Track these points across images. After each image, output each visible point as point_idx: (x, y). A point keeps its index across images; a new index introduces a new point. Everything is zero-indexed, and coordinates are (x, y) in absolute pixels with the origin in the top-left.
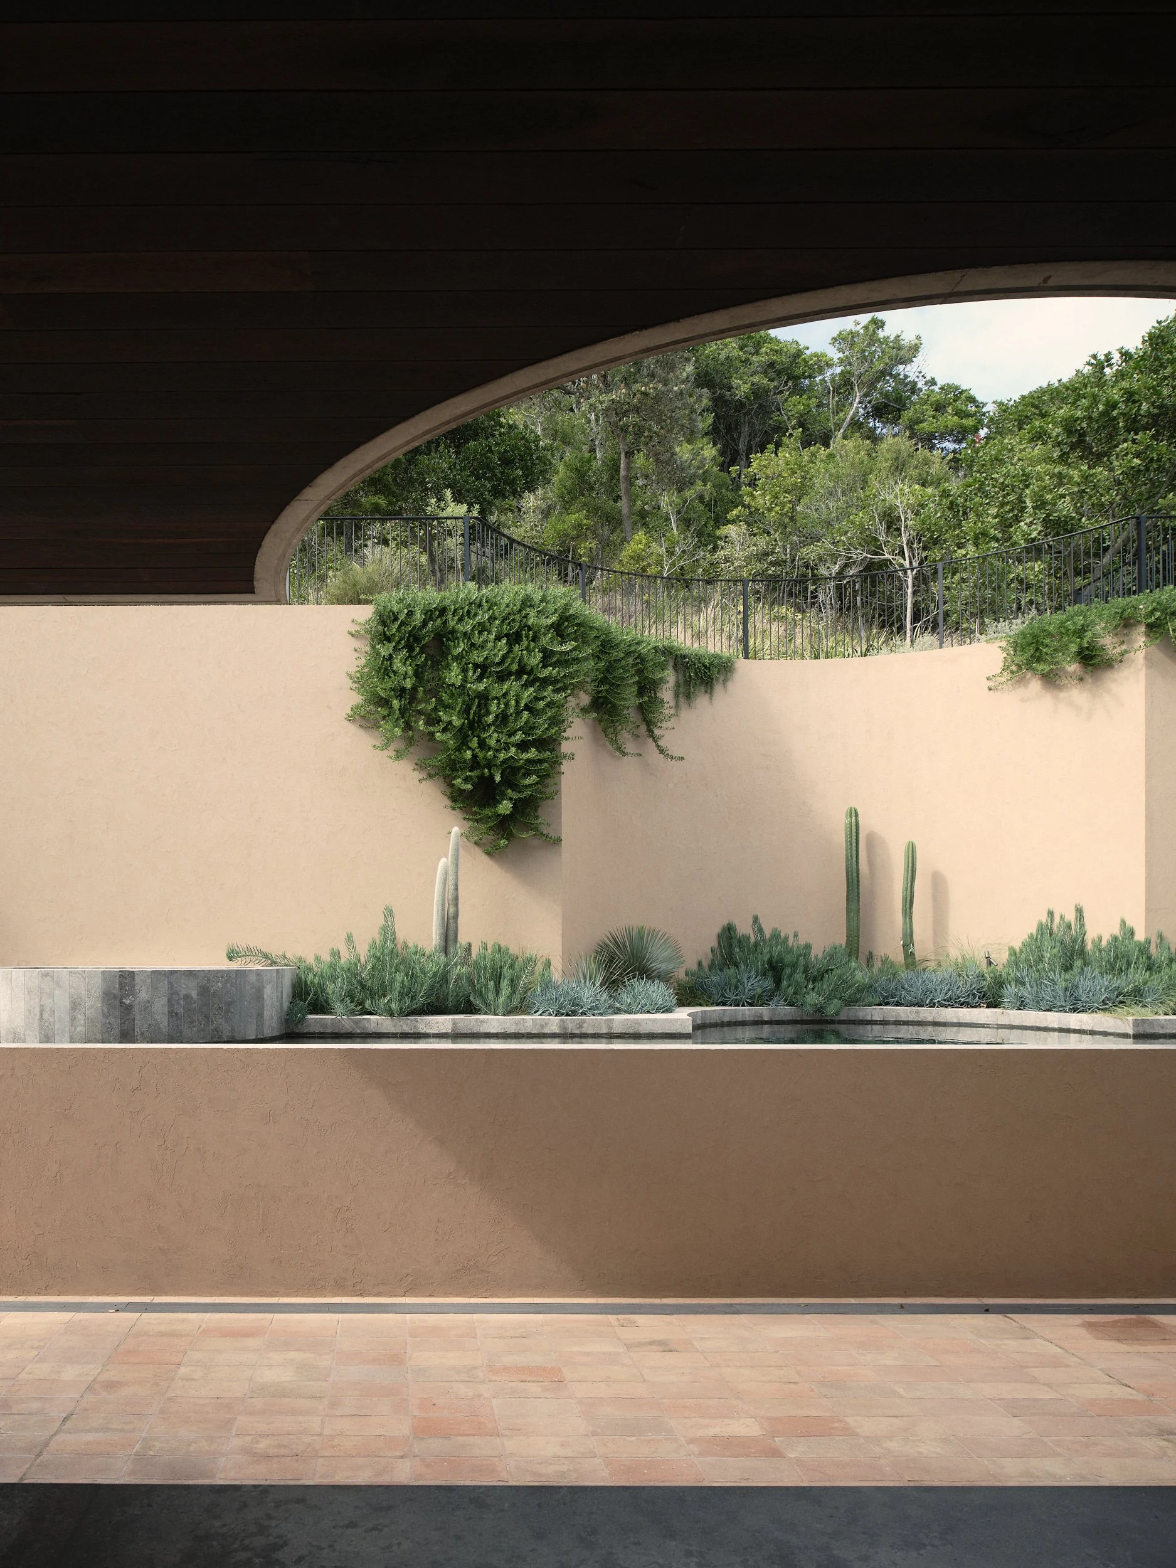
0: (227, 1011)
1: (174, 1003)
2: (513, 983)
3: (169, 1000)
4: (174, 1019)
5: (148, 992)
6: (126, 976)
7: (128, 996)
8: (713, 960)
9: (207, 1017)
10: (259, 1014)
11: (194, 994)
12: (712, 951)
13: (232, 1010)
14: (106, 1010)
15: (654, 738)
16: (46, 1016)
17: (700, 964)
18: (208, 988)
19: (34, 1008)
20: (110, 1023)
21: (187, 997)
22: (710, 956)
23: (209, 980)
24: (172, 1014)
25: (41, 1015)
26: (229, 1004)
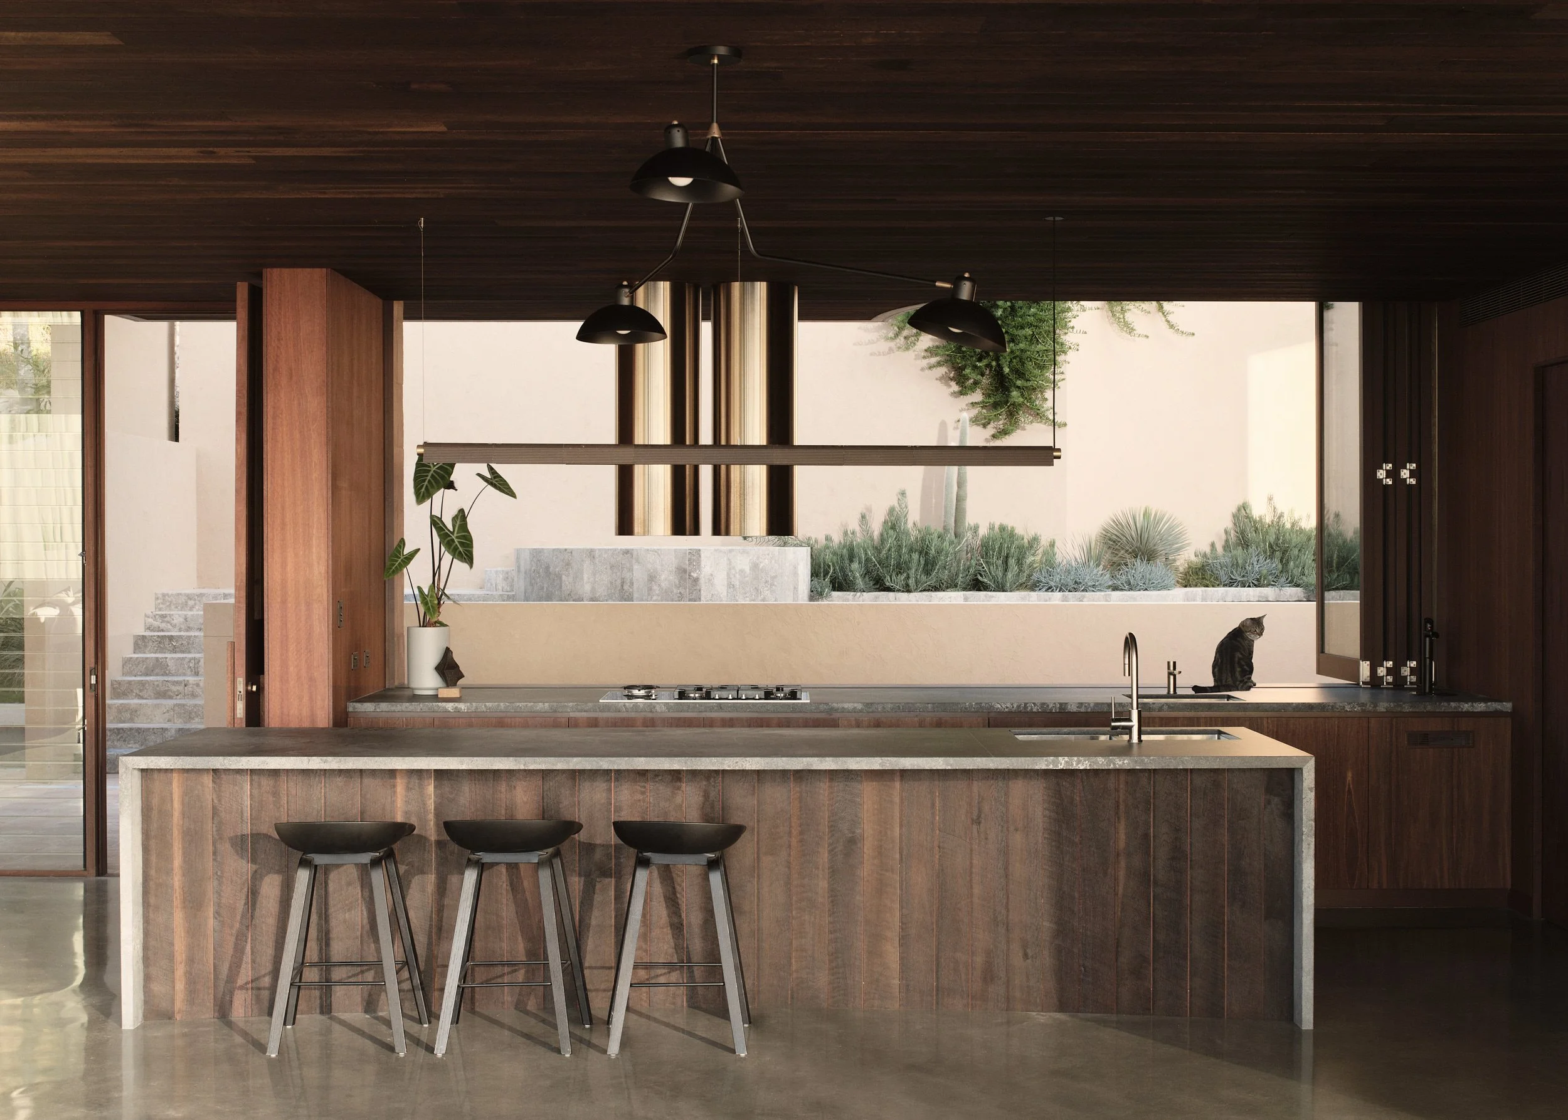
0: (772, 585)
1: (732, 576)
2: (1019, 562)
3: (728, 574)
4: (732, 590)
5: (711, 567)
6: (694, 553)
7: (695, 570)
8: (1227, 541)
9: (757, 589)
10: (795, 588)
11: (747, 570)
12: (1226, 532)
13: (776, 583)
14: (677, 582)
15: (1163, 313)
16: (626, 587)
17: (1213, 545)
18: (758, 564)
19: (616, 581)
20: (680, 593)
21: (742, 571)
22: (1224, 537)
23: (758, 558)
24: (731, 586)
25: (622, 586)
26: (775, 577)
